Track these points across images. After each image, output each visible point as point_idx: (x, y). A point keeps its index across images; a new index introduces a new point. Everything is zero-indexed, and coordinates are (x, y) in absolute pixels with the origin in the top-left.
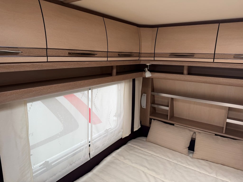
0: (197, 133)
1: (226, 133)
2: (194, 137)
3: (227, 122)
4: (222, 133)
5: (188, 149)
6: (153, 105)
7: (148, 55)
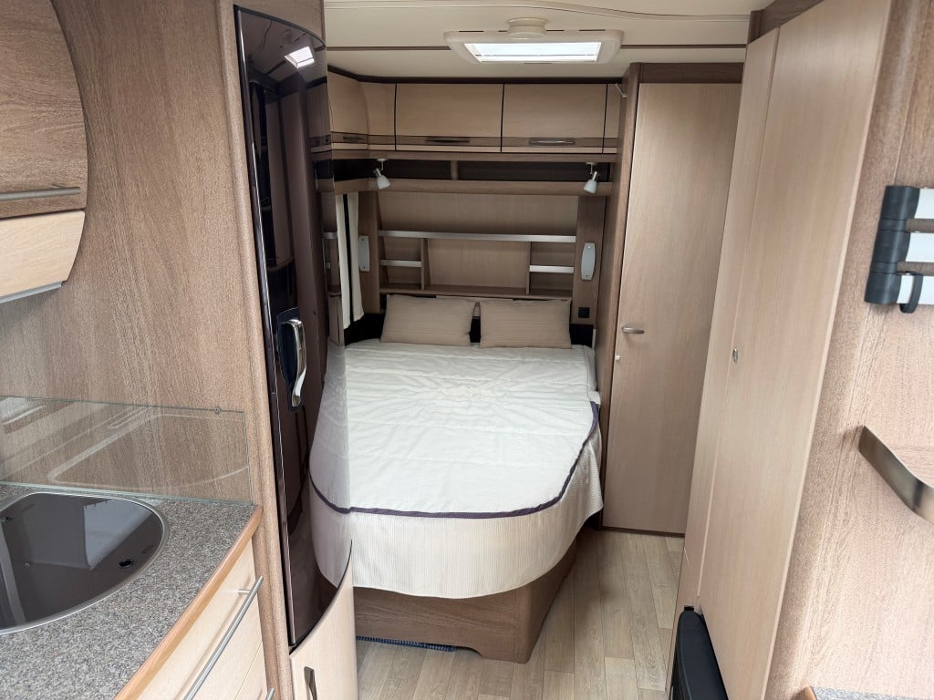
0: (481, 304)
2: (476, 315)
3: (530, 272)
4: (525, 293)
5: (469, 337)
6: (385, 263)
7: (384, 139)
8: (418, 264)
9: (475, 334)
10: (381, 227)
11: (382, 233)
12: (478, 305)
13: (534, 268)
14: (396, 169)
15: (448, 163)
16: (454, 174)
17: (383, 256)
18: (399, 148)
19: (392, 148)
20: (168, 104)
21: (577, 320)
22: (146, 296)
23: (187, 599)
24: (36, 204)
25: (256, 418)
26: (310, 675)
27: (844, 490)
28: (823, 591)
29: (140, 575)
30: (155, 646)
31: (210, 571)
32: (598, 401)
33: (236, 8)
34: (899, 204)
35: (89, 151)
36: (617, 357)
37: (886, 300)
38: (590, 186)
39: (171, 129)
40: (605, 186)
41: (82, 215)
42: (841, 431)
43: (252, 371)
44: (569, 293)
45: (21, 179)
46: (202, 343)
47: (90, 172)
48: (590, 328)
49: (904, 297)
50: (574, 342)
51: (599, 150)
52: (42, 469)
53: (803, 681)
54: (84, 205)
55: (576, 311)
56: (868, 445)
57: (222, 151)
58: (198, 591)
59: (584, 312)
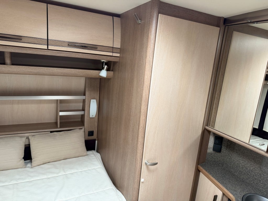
0: (30, 138)
1: (60, 127)
3: (60, 116)
4: (57, 127)
5: (23, 159)
12: (28, 138)
13: (61, 114)
15: (1, 54)
16: (8, 61)
21: (87, 138)
36: (142, 180)
38: (104, 73)
40: (111, 73)
48: (95, 140)
50: (88, 150)
51: (110, 54)
55: (87, 133)
59: (91, 133)
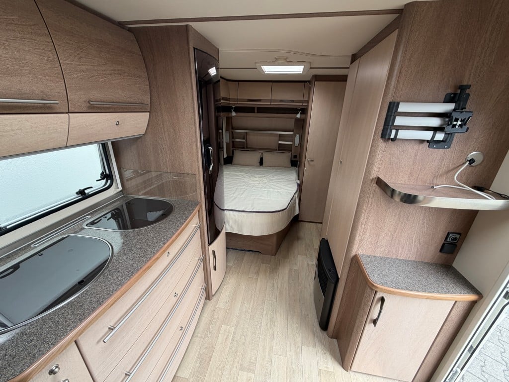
1: (279, 150)
2: (262, 157)
3: (279, 144)
6: (233, 140)
7: (234, 100)
8: (244, 141)
9: (261, 163)
10: (232, 128)
11: (233, 131)
12: (262, 153)
13: (280, 142)
14: (238, 110)
15: (254, 108)
16: (256, 111)
17: (233, 138)
18: (239, 103)
19: (237, 103)
20: (174, 79)
21: (293, 159)
22: (167, 140)
23: (182, 224)
24: (136, 108)
25: (199, 176)
26: (214, 252)
27: (371, 195)
28: (363, 226)
29: (168, 218)
30: (174, 234)
31: (188, 217)
32: (299, 182)
33: (194, 48)
34: (393, 107)
35: (150, 93)
36: (305, 169)
37: (387, 137)
38: (298, 116)
39: (175, 87)
40: (303, 116)
41: (148, 113)
42: (371, 178)
43: (198, 162)
44: (291, 151)
45: (132, 100)
46: (184, 153)
47: (151, 100)
48: (297, 161)
49: (392, 136)
50: (292, 166)
51: (301, 104)
52: (138, 192)
53: (356, 252)
54: (149, 111)
55: (293, 156)
56: (379, 182)
57: (190, 94)
58: (184, 222)
59: (295, 157)
